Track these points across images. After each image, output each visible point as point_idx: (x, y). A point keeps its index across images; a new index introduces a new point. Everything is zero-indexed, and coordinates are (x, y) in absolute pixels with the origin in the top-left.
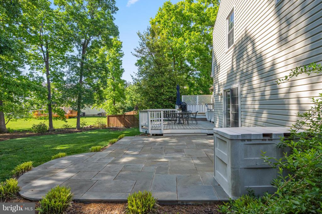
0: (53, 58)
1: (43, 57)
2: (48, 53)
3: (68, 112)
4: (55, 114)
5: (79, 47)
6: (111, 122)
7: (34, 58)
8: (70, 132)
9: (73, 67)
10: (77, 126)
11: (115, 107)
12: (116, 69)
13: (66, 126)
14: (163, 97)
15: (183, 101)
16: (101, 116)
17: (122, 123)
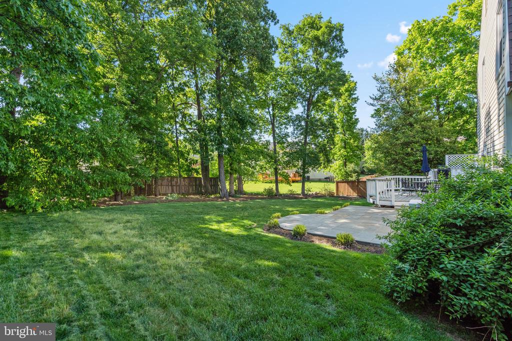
1: (270, 119)
2: (274, 115)
3: (291, 175)
4: (280, 178)
5: (304, 102)
6: (341, 189)
8: (295, 198)
9: (297, 127)
10: (302, 192)
11: (346, 170)
12: (347, 121)
13: (291, 191)
15: (447, 164)
16: (329, 180)
17: (355, 191)
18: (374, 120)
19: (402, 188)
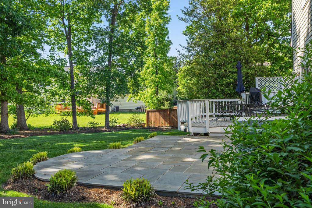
0: (76, 32)
1: (64, 33)
2: (70, 27)
3: (97, 106)
5: (108, 15)
6: (152, 120)
7: (55, 34)
8: (97, 131)
10: (105, 124)
11: (158, 97)
13: (93, 124)
14: (225, 81)
15: (257, 87)
16: (140, 111)
17: (166, 121)
18: (186, 37)
19: (216, 114)
